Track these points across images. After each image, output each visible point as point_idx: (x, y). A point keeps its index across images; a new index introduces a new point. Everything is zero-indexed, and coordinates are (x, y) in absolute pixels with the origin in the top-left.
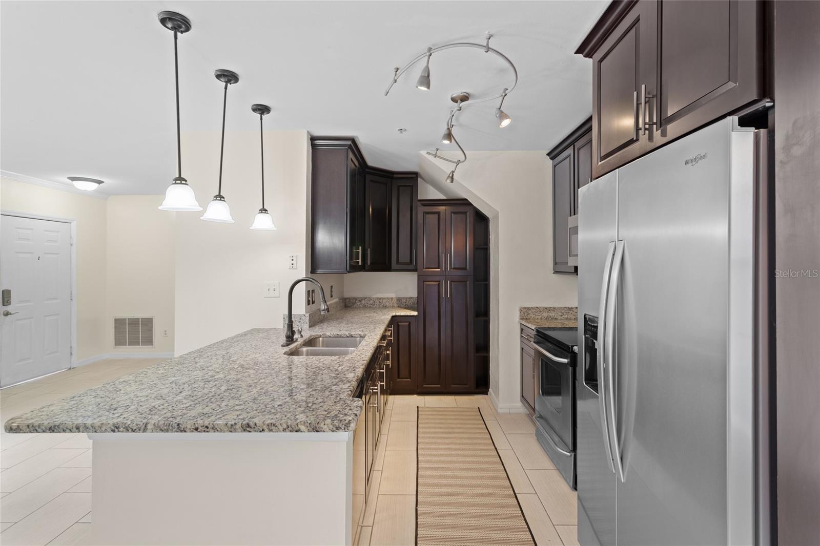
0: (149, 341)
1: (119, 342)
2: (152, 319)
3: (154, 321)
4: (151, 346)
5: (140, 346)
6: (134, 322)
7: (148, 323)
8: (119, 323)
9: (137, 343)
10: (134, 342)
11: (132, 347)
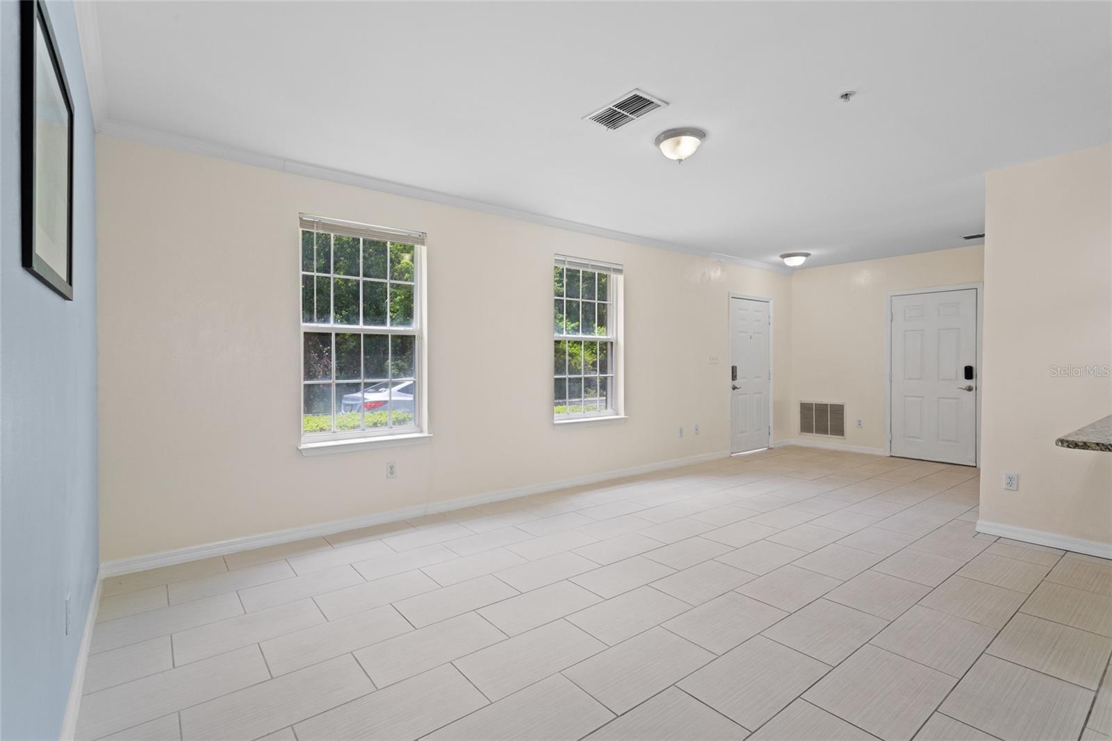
0: (839, 430)
1: (806, 427)
2: (843, 406)
3: (845, 407)
4: (842, 437)
5: (829, 436)
6: (822, 408)
7: (838, 411)
8: (805, 408)
9: (825, 432)
10: (822, 430)
11: (820, 435)
